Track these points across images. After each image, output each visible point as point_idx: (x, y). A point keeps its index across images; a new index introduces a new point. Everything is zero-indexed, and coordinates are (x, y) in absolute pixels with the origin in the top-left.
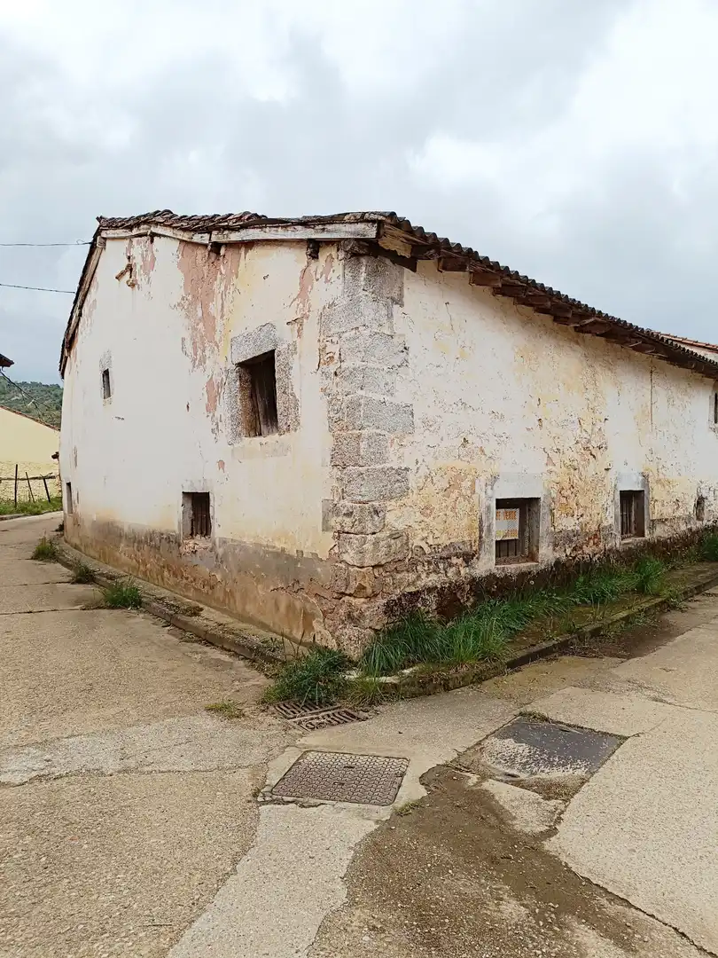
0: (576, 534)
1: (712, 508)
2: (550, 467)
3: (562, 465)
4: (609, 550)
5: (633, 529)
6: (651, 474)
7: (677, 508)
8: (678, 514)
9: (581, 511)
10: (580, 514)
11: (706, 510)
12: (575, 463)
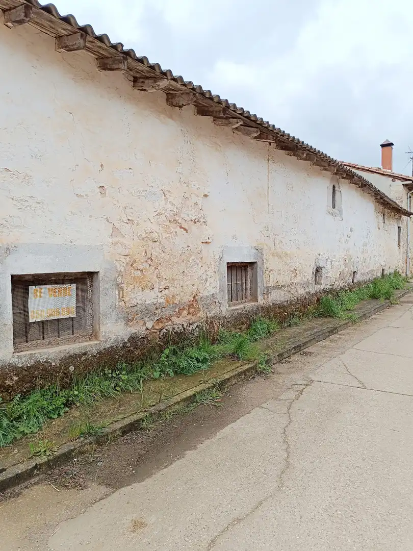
0: (160, 307)
1: (329, 275)
2: (116, 239)
3: (136, 238)
4: (212, 318)
5: (248, 295)
6: (266, 247)
7: (295, 276)
8: (296, 280)
9: (164, 284)
10: (162, 287)
11: (323, 276)
12: (154, 235)
